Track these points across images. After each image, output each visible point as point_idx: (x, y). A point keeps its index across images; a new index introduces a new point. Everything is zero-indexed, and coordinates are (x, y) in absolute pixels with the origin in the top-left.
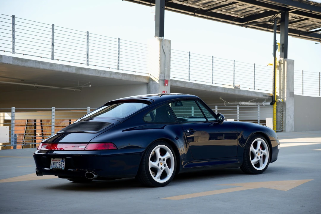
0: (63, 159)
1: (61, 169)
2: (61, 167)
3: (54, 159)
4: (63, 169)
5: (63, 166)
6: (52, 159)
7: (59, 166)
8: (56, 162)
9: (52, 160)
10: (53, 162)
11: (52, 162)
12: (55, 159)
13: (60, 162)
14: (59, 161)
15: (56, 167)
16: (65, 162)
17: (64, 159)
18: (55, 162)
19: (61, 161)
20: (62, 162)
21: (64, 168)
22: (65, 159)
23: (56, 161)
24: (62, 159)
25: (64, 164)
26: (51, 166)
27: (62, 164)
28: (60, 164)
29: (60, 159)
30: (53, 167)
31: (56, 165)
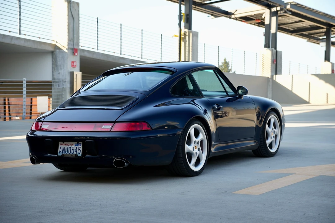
0: (78, 143)
1: (76, 155)
2: (75, 153)
3: (63, 143)
4: (78, 156)
6: (60, 143)
7: (72, 151)
8: (67, 146)
9: (61, 144)
10: (62, 146)
11: (60, 146)
12: (65, 143)
14: (72, 145)
15: (68, 153)
16: (81, 147)
17: (79, 143)
18: (65, 146)
19: (75, 146)
20: (78, 147)
21: (81, 154)
22: (82, 143)
23: (66, 144)
24: (76, 143)
25: (81, 149)
26: (59, 151)
27: (76, 148)
28: (74, 149)
29: (74, 143)
30: (63, 153)
31: (67, 150)
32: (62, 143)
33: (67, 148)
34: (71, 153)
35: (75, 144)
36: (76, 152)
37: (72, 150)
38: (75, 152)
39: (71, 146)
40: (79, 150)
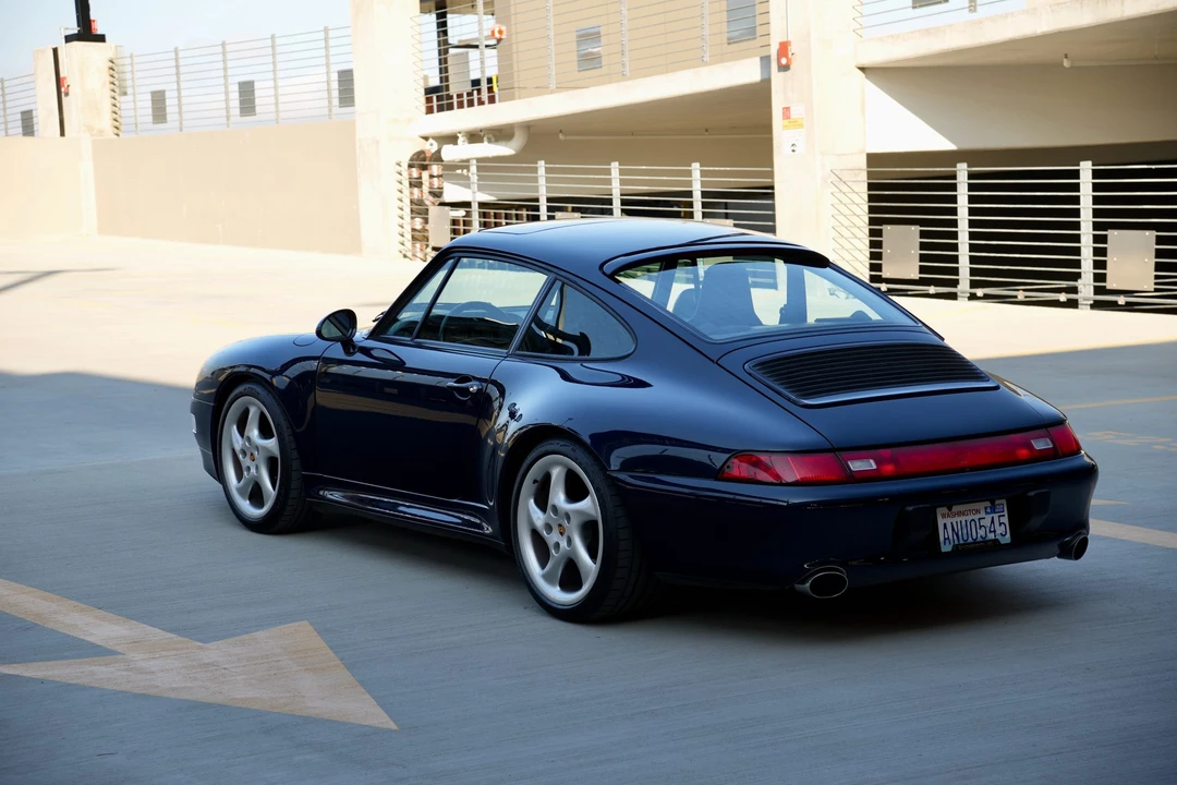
0: (993, 502)
1: (996, 541)
2: (991, 536)
3: (950, 509)
4: (1002, 542)
5: (1000, 530)
6: (940, 511)
7: (982, 532)
8: (963, 519)
9: (943, 516)
10: (948, 521)
11: (941, 522)
12: (956, 509)
13: (983, 514)
14: (978, 511)
15: (970, 540)
16: (1006, 513)
17: (997, 502)
18: (958, 519)
19: (987, 513)
20: (996, 516)
21: (1008, 535)
22: (1004, 502)
23: (960, 514)
24: (988, 504)
25: (1005, 520)
26: (942, 539)
27: (993, 522)
28: (987, 522)
29: (981, 505)
30: (956, 542)
31: (965, 531)
32: (944, 510)
33: (964, 523)
34: (979, 539)
35: (986, 508)
36: (995, 531)
37: (981, 527)
38: (990, 532)
39: (976, 517)
40: (1000, 524)
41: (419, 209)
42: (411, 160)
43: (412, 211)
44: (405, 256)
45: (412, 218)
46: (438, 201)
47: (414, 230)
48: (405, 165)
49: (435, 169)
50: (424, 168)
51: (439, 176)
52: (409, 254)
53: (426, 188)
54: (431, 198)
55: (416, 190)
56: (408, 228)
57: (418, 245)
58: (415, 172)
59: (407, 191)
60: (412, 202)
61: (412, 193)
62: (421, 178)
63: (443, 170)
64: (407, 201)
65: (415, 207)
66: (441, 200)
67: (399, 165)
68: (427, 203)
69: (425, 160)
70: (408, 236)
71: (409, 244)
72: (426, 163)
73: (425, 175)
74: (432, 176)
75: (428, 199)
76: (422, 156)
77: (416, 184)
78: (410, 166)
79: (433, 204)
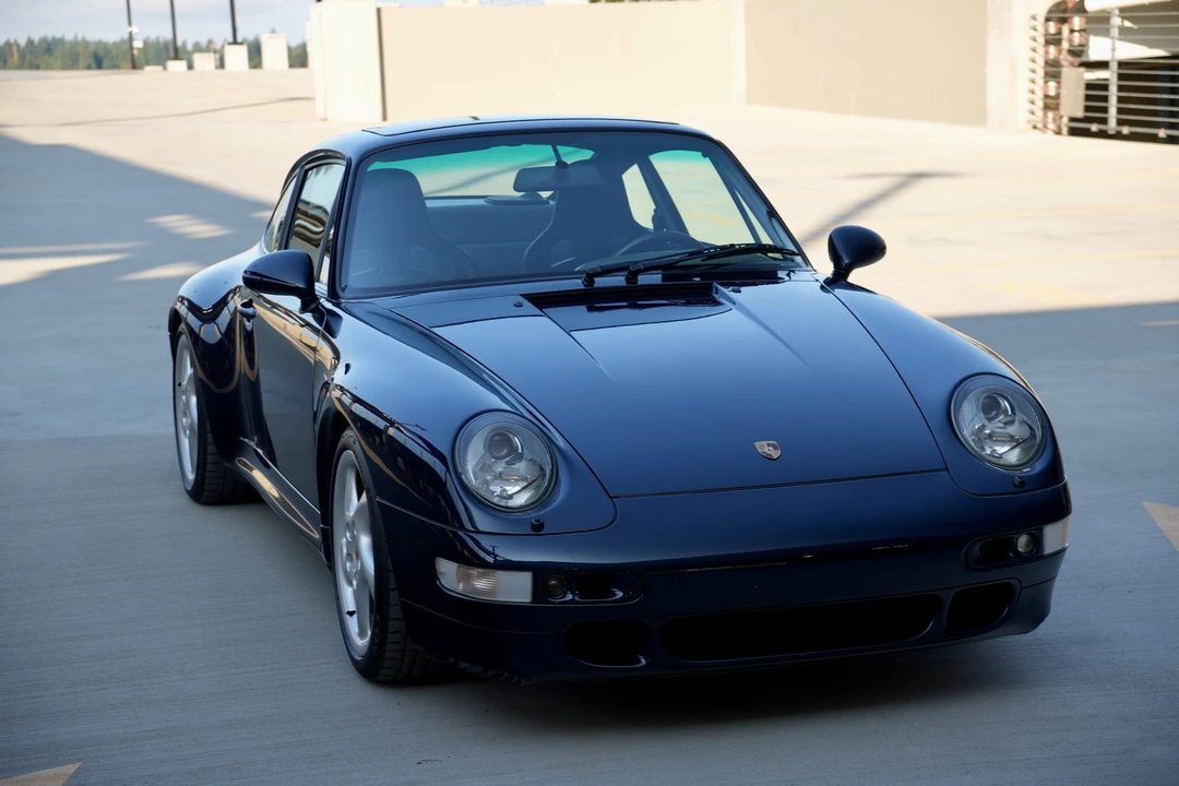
41: (1053, 71)
42: (1050, 12)
43: (1046, 74)
44: (1035, 127)
45: (1046, 82)
46: (1077, 60)
47: (1046, 96)
48: (1041, 19)
49: (1077, 22)
50: (1064, 21)
51: (1079, 31)
52: (1040, 125)
53: (1065, 45)
54: (1070, 58)
55: (1052, 50)
56: (1040, 94)
57: (1050, 115)
58: (1052, 27)
59: (1041, 50)
60: (1047, 63)
61: (1047, 53)
62: (1059, 33)
63: (1087, 23)
64: (1041, 62)
65: (1050, 69)
66: (1083, 59)
67: (1034, 18)
68: (1064, 63)
69: (1065, 11)
70: (1040, 103)
71: (1040, 113)
72: (1067, 15)
73: (1065, 29)
74: (1072, 31)
75: (1065, 58)
76: (1063, 7)
77: (1053, 40)
78: (1048, 20)
79: (1072, 64)
